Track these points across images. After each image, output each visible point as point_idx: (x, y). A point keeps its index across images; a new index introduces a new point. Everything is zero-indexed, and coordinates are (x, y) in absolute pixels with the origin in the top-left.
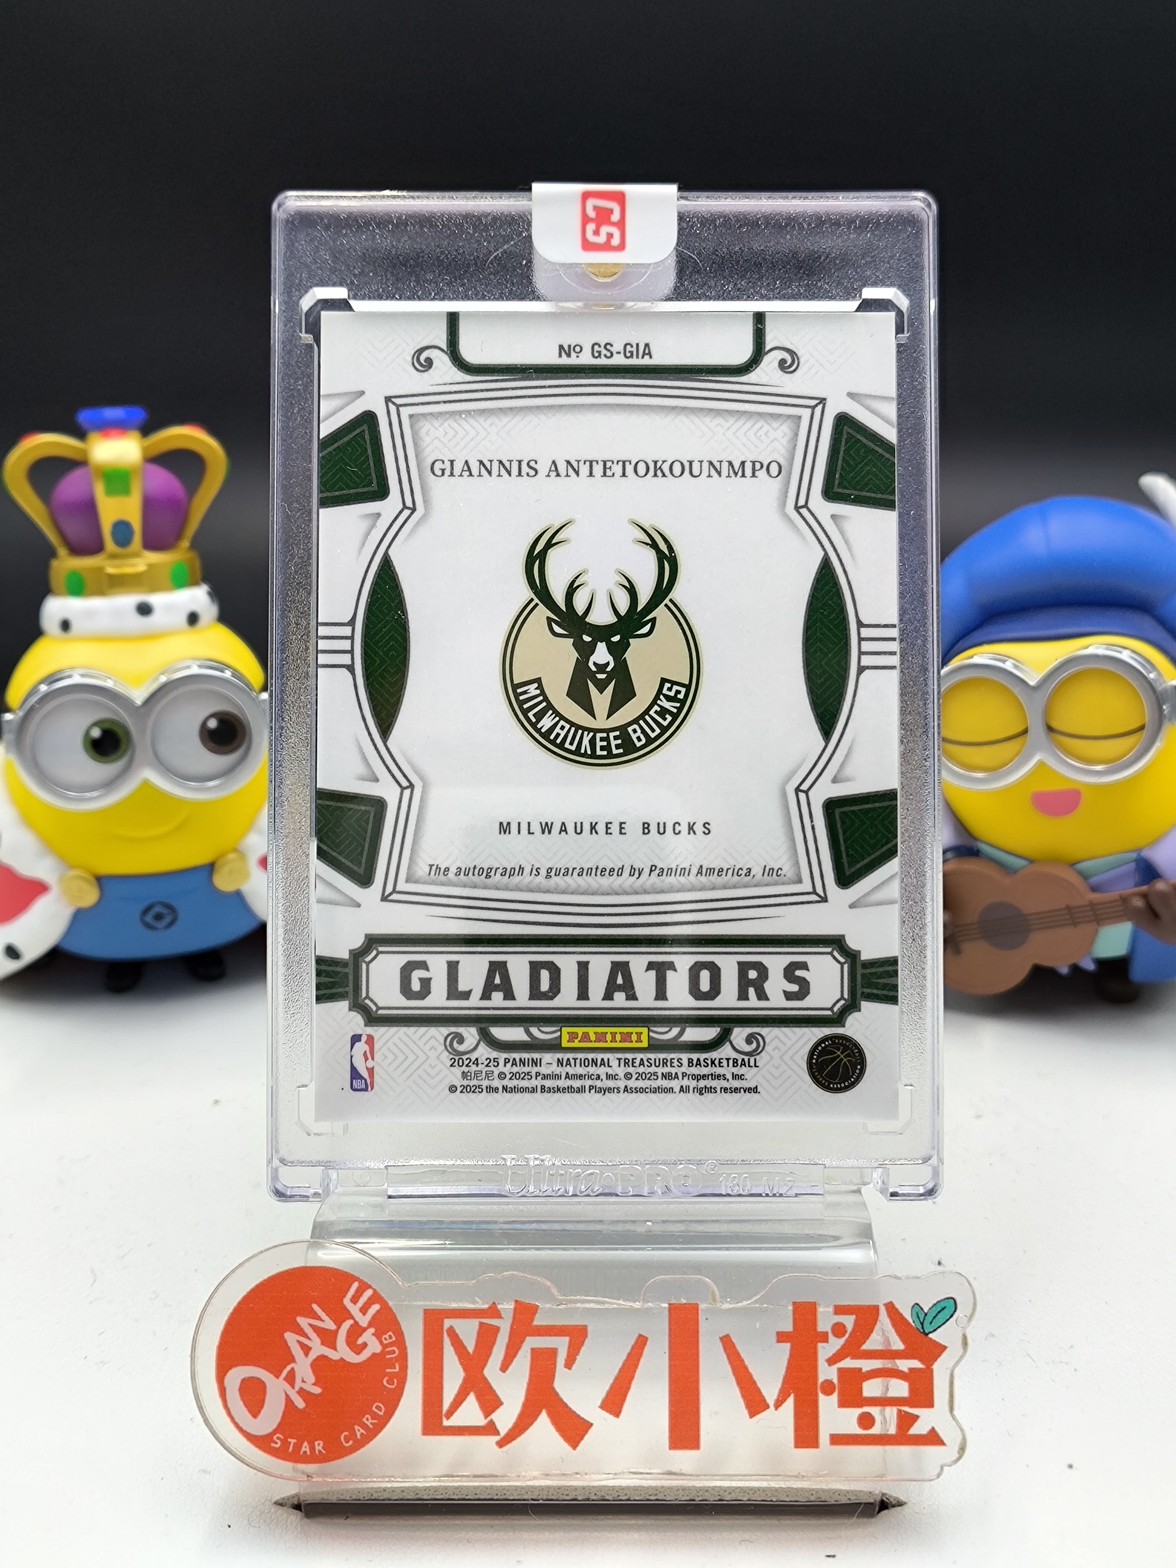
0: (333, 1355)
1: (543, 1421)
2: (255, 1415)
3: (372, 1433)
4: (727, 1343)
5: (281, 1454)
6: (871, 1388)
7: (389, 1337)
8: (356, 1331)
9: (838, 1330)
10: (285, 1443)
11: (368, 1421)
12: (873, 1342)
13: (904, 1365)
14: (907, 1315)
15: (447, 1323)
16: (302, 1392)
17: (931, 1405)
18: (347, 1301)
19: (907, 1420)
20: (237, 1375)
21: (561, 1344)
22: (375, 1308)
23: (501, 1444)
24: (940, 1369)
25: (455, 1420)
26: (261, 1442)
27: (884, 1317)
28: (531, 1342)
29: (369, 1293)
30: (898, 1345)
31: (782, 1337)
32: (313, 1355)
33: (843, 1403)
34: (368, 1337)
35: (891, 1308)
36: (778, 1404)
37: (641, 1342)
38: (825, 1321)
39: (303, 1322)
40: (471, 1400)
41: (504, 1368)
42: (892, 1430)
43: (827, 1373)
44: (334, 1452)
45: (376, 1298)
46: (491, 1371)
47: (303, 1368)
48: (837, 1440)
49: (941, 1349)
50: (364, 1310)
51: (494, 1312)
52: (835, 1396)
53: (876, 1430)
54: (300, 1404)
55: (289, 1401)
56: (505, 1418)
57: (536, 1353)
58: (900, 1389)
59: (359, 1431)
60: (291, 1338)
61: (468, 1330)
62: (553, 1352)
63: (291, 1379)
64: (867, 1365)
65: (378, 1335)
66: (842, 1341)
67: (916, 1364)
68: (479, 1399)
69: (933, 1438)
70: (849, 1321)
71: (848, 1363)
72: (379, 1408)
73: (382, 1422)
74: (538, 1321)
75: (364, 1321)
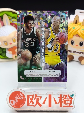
0: (19, 99)
1: (38, 105)
2: (12, 104)
3: (23, 106)
4: (54, 98)
5: (15, 107)
6: (66, 102)
7: (24, 97)
8: (21, 97)
9: (64, 97)
10: (15, 106)
11: (22, 104)
12: (67, 98)
13: (69, 100)
14: (70, 96)
15: (29, 96)
16: (16, 102)
17: (72, 103)
18: (20, 94)
19: (70, 105)
20: (11, 101)
21: (39, 98)
22: (23, 95)
23: (34, 107)
24: (73, 100)
25: (30, 104)
26: (13, 106)
27: (68, 96)
28: (37, 98)
29: (22, 94)
30: (69, 98)
31: (59, 97)
32: (17, 99)
33: (64, 103)
34: (22, 97)
35: (68, 95)
36: (58, 103)
37: (46, 98)
38: (63, 96)
39: (16, 96)
40: (31, 103)
41: (34, 100)
42: (68, 106)
43: (63, 101)
44: (19, 107)
45: (23, 94)
46: (33, 100)
47: (17, 100)
48: (63, 106)
49: (73, 99)
50: (22, 95)
51: (33, 95)
52: (63, 103)
53: (67, 106)
54: (16, 103)
55: (15, 103)
56: (34, 104)
57: (37, 99)
58: (69, 102)
59: (21, 105)
60: (15, 97)
61: (31, 97)
62: (38, 99)
63: (15, 101)
64: (66, 100)
65: (23, 97)
66: (64, 98)
67: (70, 100)
68: (32, 103)
69: (72, 106)
70: (65, 96)
71: (65, 100)
72: (23, 103)
73: (23, 105)
74: (37, 96)
75: (22, 96)
